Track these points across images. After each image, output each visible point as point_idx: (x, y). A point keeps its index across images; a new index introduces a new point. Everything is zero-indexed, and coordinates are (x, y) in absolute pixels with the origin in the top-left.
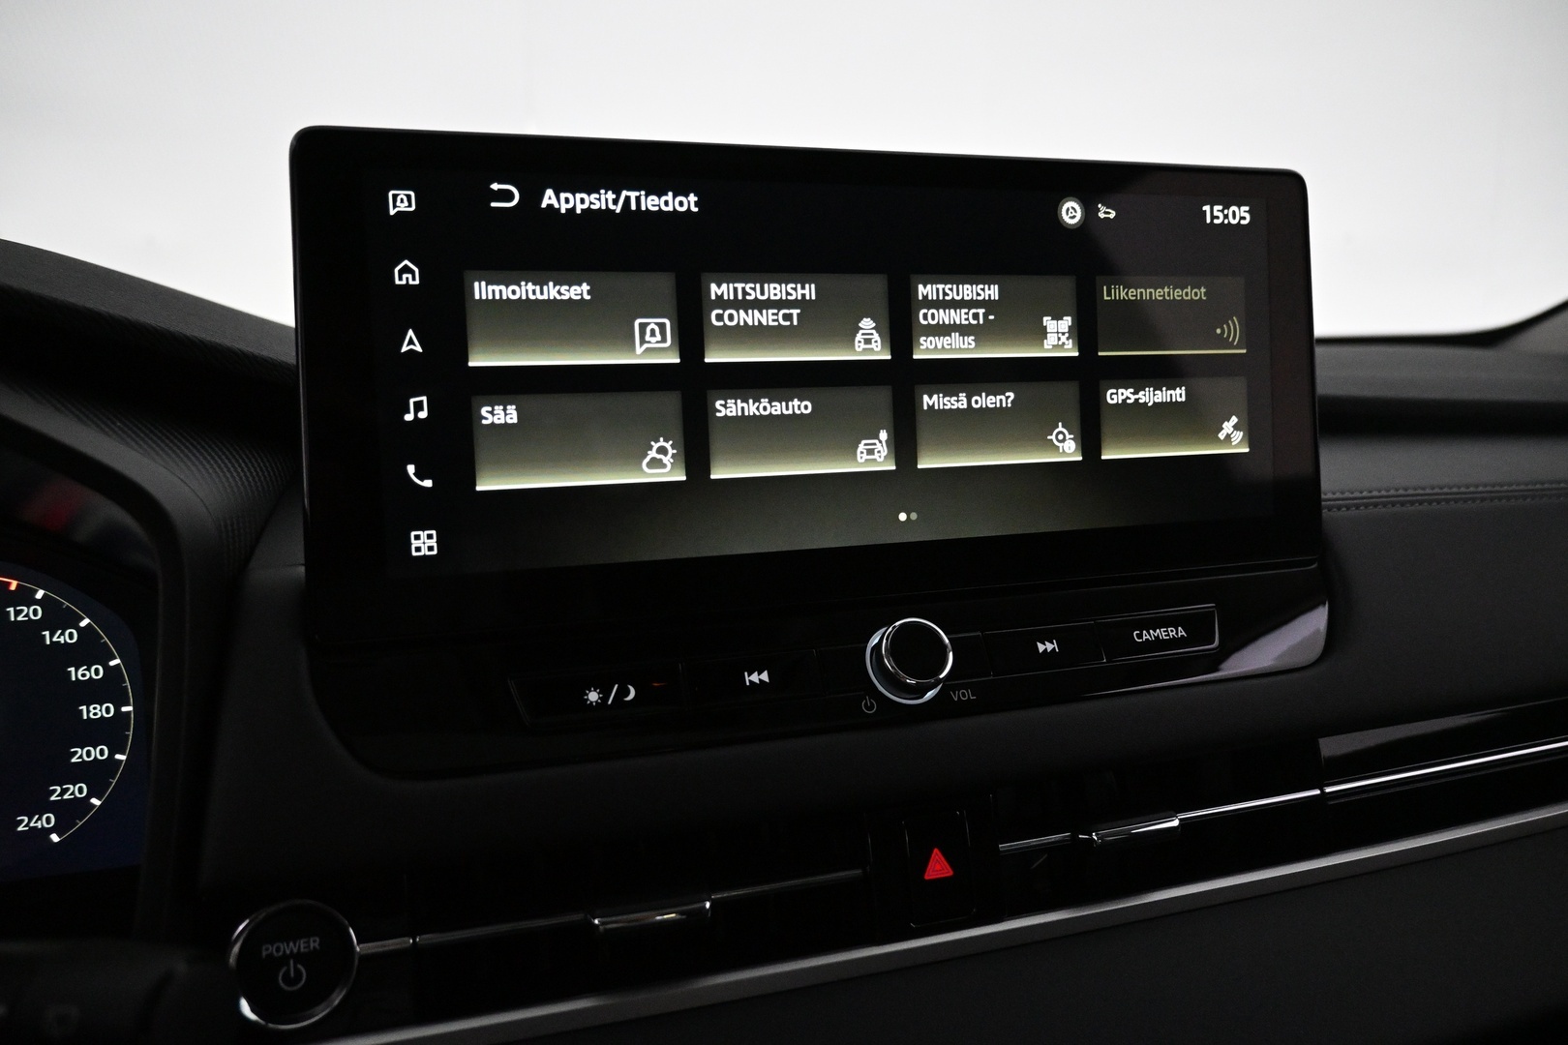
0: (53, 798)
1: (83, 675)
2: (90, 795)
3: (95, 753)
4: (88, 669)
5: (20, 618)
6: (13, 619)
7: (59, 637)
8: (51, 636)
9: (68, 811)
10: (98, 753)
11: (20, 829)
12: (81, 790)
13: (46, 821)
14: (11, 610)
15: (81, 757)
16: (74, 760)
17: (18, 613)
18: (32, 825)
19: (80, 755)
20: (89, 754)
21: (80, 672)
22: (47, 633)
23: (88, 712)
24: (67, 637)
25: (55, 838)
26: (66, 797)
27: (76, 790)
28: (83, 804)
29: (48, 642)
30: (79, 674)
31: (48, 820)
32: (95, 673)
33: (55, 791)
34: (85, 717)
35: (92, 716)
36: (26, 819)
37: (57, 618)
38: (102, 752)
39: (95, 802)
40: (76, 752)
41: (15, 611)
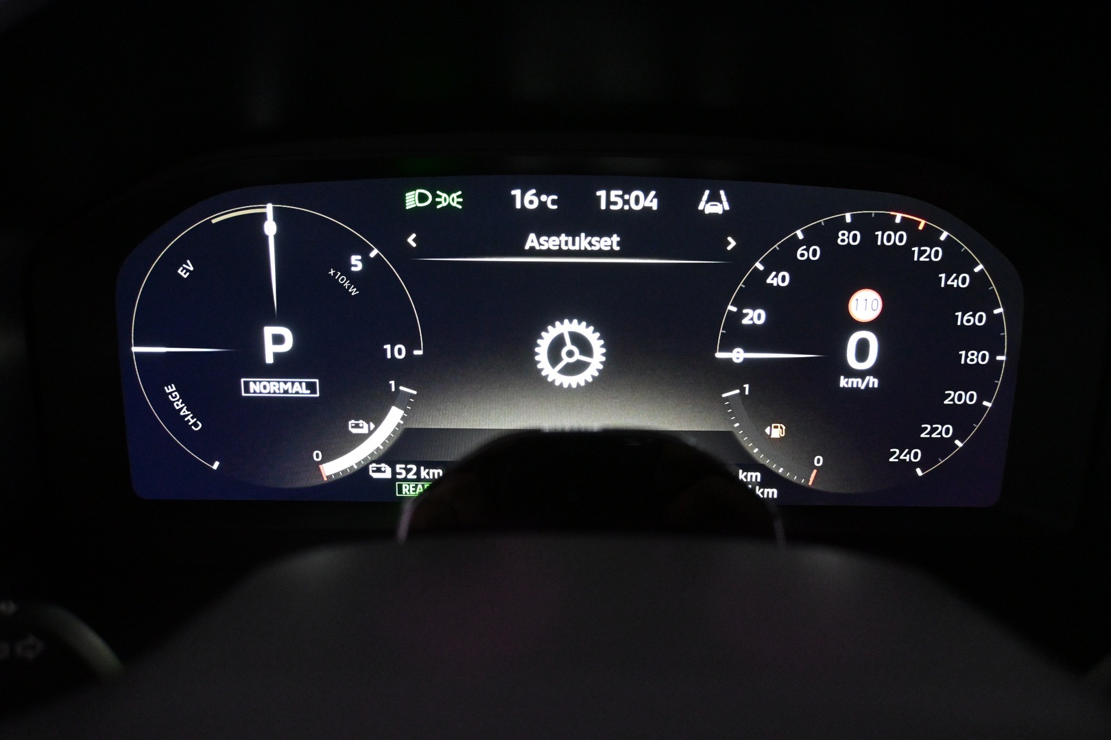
0: (923, 435)
1: (968, 321)
2: (954, 437)
3: (966, 398)
4: (973, 316)
5: (922, 259)
6: (916, 259)
7: (953, 281)
8: (947, 280)
9: (934, 448)
10: (968, 398)
11: (891, 460)
12: (947, 431)
13: (913, 456)
14: (916, 249)
15: (953, 400)
16: (946, 402)
17: (921, 253)
18: (902, 457)
19: (953, 397)
20: (960, 398)
21: (966, 318)
22: (943, 276)
23: (967, 357)
24: (960, 281)
25: (919, 472)
26: (934, 436)
27: (944, 431)
28: (947, 444)
29: (943, 285)
30: (965, 319)
31: (916, 455)
32: (977, 319)
33: (926, 428)
34: (963, 362)
35: (968, 362)
36: (898, 451)
37: (954, 262)
38: (971, 398)
39: (958, 443)
40: (950, 395)
41: (919, 250)
